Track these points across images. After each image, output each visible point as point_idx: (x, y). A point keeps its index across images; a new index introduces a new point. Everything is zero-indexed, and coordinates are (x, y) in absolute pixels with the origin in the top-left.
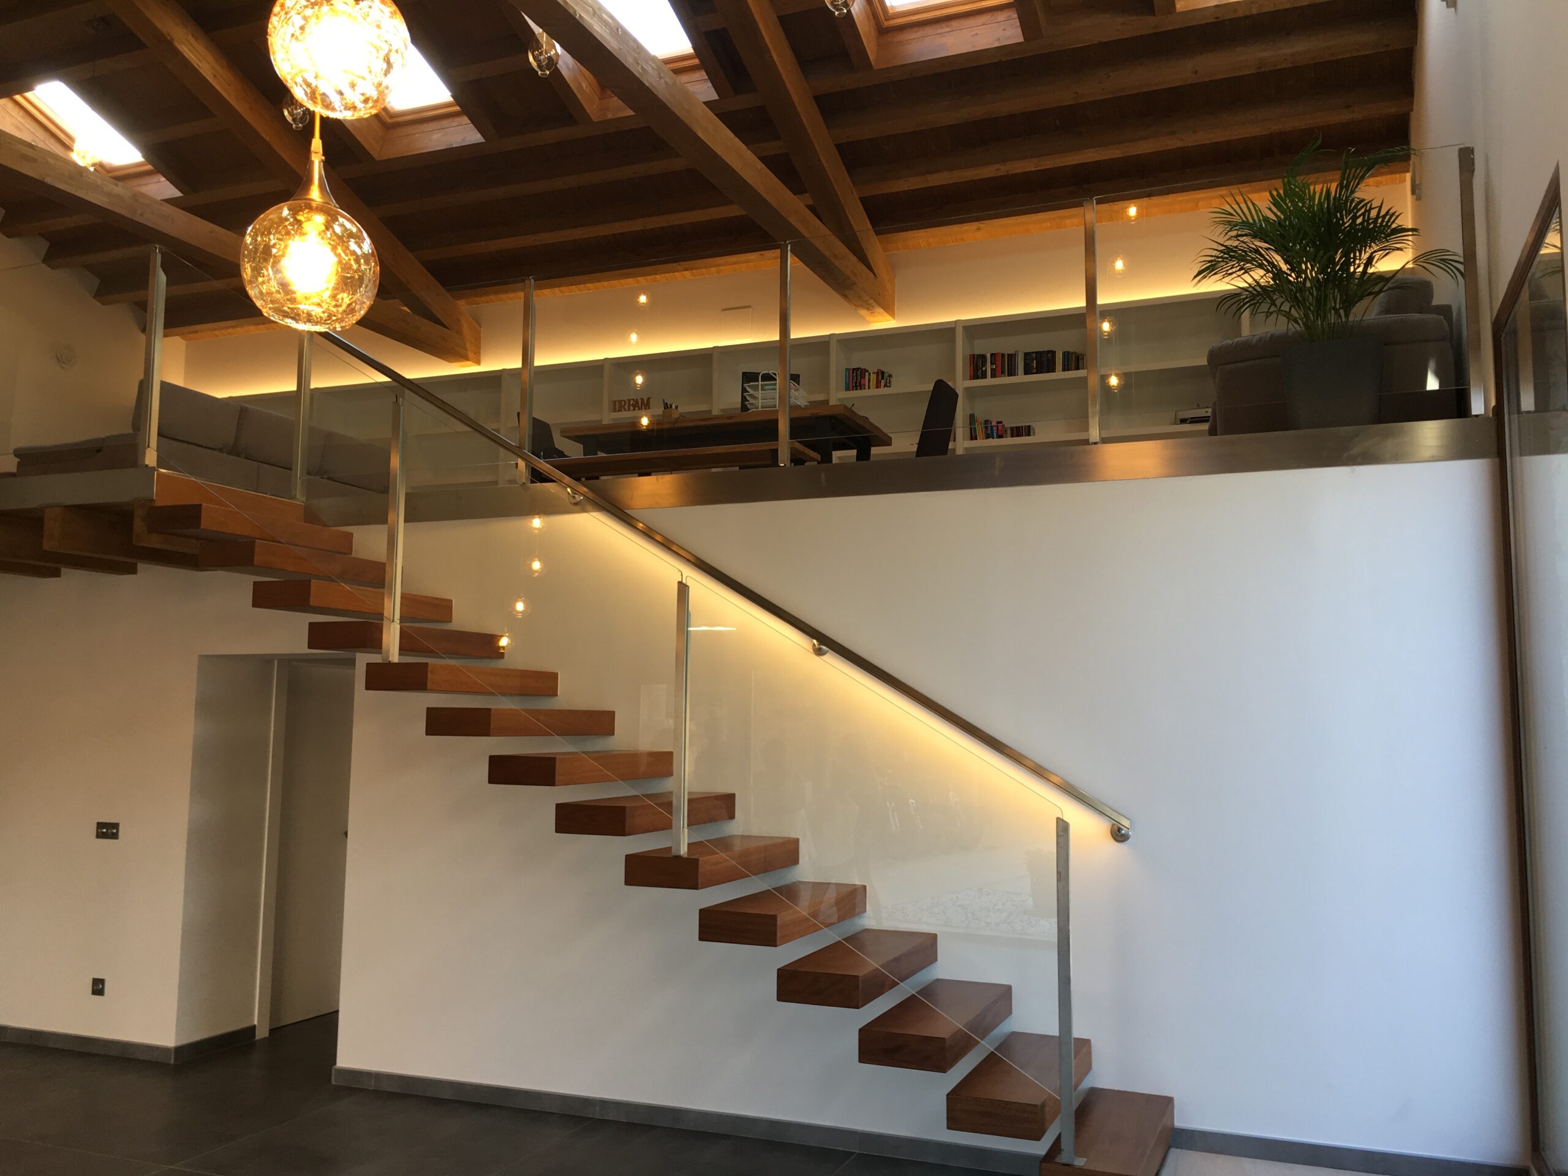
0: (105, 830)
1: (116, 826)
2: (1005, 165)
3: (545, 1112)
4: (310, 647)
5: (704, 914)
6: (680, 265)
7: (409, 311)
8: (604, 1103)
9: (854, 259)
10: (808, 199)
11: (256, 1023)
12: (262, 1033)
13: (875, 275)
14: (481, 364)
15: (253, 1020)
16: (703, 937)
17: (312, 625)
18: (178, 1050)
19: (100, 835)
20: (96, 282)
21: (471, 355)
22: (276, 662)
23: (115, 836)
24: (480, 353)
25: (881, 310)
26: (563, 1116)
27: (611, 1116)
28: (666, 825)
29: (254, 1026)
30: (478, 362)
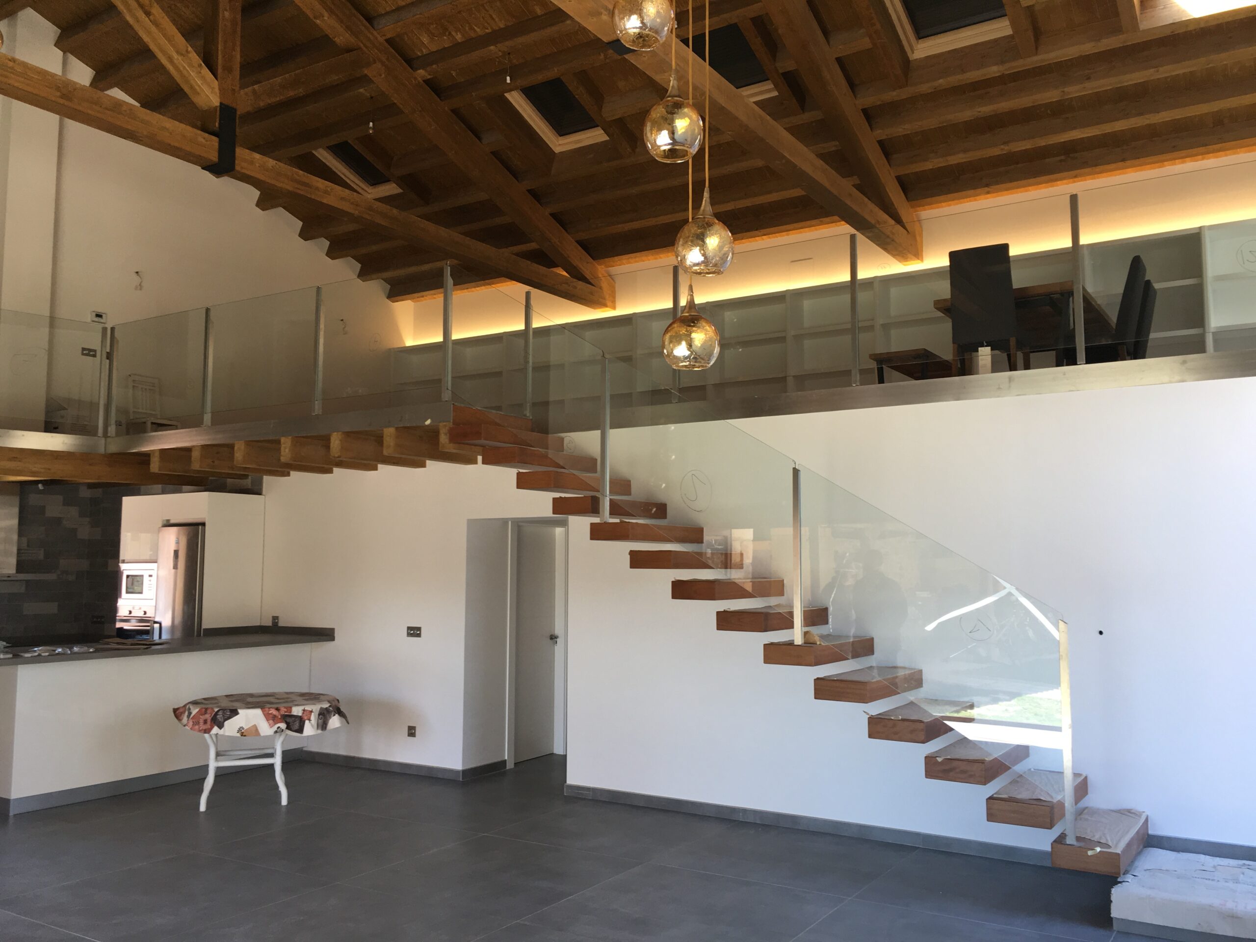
0: (412, 632)
1: (419, 629)
2: (1008, 146)
3: (705, 816)
4: (554, 513)
5: (818, 681)
6: (760, 232)
7: (569, 276)
8: (745, 811)
9: (892, 222)
10: (856, 180)
11: (506, 758)
12: (510, 765)
13: (908, 232)
14: (617, 309)
15: (504, 756)
16: (817, 697)
17: (554, 499)
18: (464, 772)
19: (409, 635)
20: (358, 266)
21: (609, 303)
22: (510, 522)
23: (419, 635)
24: (615, 301)
25: (913, 257)
26: (717, 818)
27: (751, 819)
28: (790, 625)
29: (506, 760)
30: (614, 308)
